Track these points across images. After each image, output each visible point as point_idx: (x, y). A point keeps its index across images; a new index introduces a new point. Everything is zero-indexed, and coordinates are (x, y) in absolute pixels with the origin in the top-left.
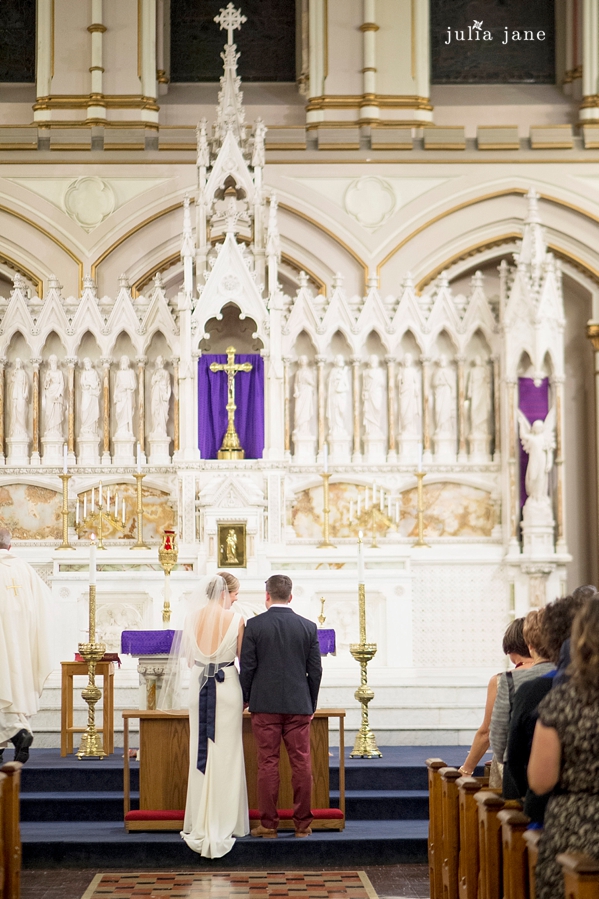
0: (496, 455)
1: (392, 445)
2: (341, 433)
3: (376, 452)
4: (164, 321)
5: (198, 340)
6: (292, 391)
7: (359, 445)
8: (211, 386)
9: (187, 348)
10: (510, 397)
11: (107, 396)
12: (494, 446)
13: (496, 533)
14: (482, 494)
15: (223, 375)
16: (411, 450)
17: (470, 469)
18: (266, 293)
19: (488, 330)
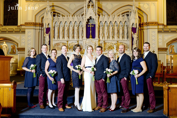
0: (128, 39)
1: (113, 37)
2: (106, 36)
3: (111, 38)
4: (81, 20)
5: (86, 22)
6: (99, 30)
7: (108, 37)
8: (88, 29)
9: (84, 24)
10: (130, 30)
11: (74, 30)
12: (127, 37)
13: (128, 50)
14: (126, 44)
15: (90, 27)
16: (116, 38)
17: (124, 41)
18: (96, 15)
19: (127, 21)
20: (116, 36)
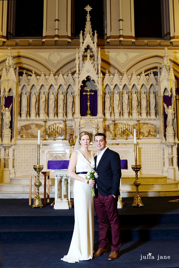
0: (158, 116)
1: (130, 113)
2: (117, 111)
3: (126, 115)
4: (71, 82)
5: (80, 85)
6: (104, 100)
7: (121, 114)
8: (83, 99)
9: (76, 89)
10: (160, 101)
11: (57, 101)
12: (156, 114)
13: (158, 136)
14: (154, 126)
15: (86, 95)
16: (135, 115)
17: (151, 120)
18: (97, 74)
19: (154, 84)
20: (135, 112)
